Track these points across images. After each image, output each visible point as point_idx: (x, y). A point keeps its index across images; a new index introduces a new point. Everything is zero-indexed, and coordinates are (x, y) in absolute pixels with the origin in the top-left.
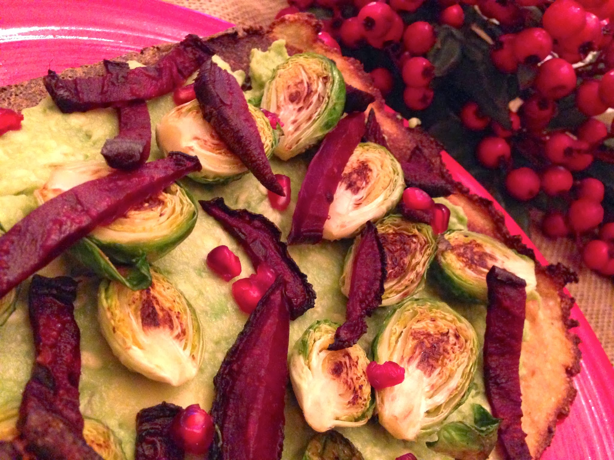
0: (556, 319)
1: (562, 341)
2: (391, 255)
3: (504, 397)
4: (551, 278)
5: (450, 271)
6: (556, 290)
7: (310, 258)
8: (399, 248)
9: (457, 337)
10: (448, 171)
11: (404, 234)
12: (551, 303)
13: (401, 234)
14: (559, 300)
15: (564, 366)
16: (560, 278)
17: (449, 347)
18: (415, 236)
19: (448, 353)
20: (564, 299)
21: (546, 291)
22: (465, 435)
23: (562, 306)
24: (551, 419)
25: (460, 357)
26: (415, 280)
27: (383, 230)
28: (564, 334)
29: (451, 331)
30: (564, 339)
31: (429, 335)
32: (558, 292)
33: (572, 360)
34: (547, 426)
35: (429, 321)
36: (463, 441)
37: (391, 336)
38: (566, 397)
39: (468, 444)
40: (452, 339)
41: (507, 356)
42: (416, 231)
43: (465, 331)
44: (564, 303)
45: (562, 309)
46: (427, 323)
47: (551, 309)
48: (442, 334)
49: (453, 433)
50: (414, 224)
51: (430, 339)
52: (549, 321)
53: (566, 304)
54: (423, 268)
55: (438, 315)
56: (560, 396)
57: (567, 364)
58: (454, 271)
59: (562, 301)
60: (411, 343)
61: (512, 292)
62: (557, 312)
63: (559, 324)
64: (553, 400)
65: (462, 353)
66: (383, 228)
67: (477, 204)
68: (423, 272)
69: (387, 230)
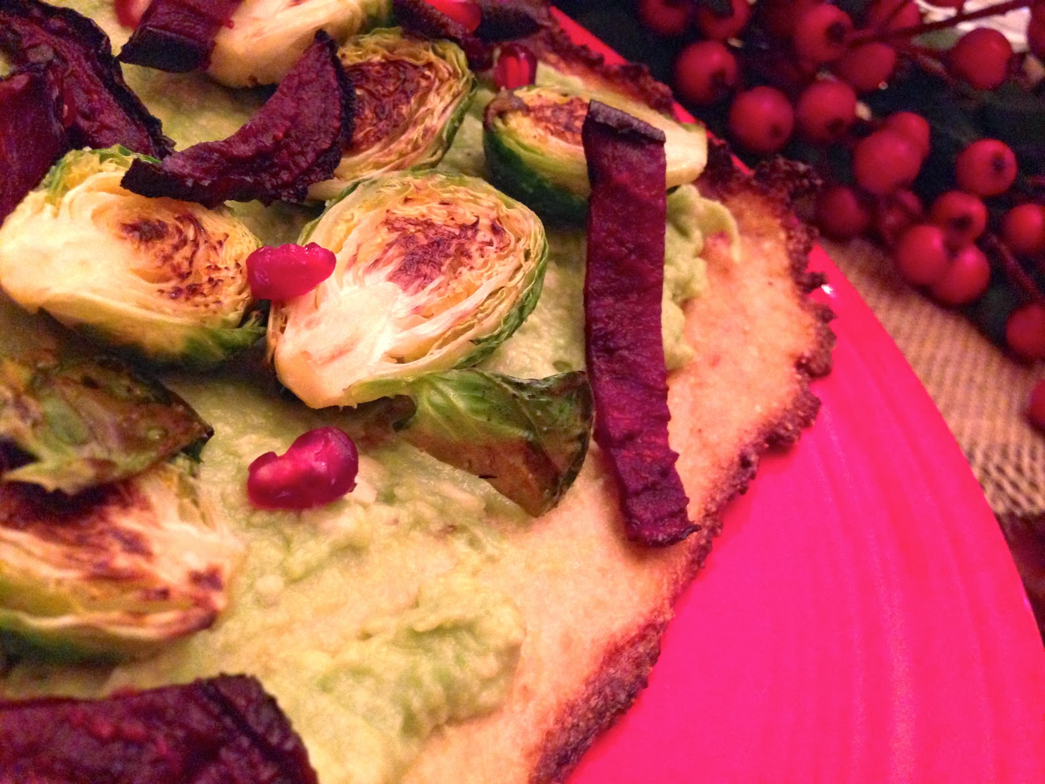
0: (780, 275)
1: (789, 314)
2: (375, 103)
3: (623, 378)
4: (763, 193)
5: (512, 141)
6: (777, 217)
7: (203, 122)
8: (392, 88)
9: (495, 230)
10: (562, 31)
11: (404, 61)
12: (768, 245)
13: (398, 64)
14: (782, 235)
15: (792, 356)
16: (780, 190)
17: (473, 249)
18: (430, 65)
19: (470, 257)
20: (792, 233)
21: (755, 223)
22: (482, 399)
23: (791, 247)
24: (747, 439)
25: (497, 265)
26: (420, 141)
27: (360, 56)
28: (797, 301)
29: (484, 222)
30: (796, 309)
31: (429, 224)
32: (779, 221)
33: (813, 347)
34: (738, 452)
35: (435, 205)
36: (476, 412)
37: (336, 223)
38: (789, 407)
39: (489, 420)
40: (484, 235)
41: (634, 297)
42: (432, 56)
43: (519, 221)
44: (795, 240)
45: (790, 254)
46: (429, 209)
47: (767, 256)
48: (463, 227)
49: (451, 394)
50: (426, 43)
51: (431, 233)
52: (765, 279)
53: (799, 242)
54: (439, 118)
55: (460, 195)
56: (775, 405)
57: (799, 353)
58: (521, 140)
59: (790, 238)
60: (385, 236)
61: (634, 155)
62: (782, 260)
63: (784, 286)
64: (758, 409)
65: (501, 258)
66: (360, 53)
67: (618, 81)
68: (439, 127)
69: (369, 57)
